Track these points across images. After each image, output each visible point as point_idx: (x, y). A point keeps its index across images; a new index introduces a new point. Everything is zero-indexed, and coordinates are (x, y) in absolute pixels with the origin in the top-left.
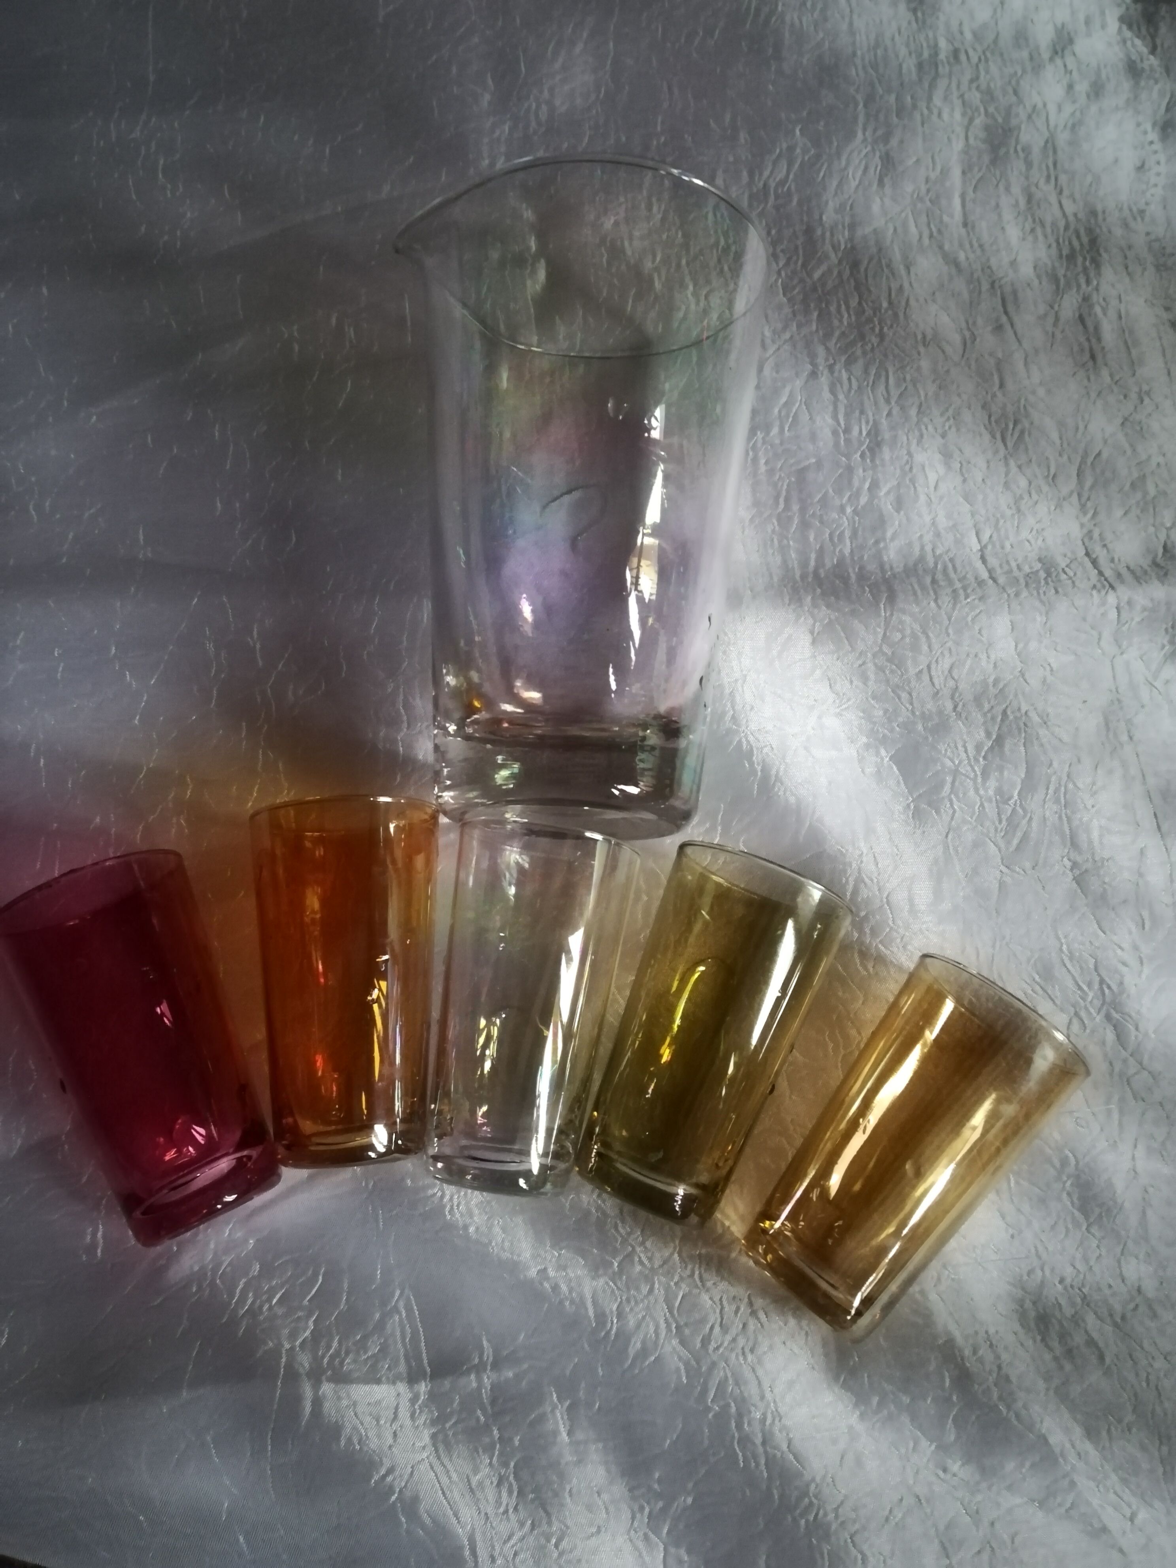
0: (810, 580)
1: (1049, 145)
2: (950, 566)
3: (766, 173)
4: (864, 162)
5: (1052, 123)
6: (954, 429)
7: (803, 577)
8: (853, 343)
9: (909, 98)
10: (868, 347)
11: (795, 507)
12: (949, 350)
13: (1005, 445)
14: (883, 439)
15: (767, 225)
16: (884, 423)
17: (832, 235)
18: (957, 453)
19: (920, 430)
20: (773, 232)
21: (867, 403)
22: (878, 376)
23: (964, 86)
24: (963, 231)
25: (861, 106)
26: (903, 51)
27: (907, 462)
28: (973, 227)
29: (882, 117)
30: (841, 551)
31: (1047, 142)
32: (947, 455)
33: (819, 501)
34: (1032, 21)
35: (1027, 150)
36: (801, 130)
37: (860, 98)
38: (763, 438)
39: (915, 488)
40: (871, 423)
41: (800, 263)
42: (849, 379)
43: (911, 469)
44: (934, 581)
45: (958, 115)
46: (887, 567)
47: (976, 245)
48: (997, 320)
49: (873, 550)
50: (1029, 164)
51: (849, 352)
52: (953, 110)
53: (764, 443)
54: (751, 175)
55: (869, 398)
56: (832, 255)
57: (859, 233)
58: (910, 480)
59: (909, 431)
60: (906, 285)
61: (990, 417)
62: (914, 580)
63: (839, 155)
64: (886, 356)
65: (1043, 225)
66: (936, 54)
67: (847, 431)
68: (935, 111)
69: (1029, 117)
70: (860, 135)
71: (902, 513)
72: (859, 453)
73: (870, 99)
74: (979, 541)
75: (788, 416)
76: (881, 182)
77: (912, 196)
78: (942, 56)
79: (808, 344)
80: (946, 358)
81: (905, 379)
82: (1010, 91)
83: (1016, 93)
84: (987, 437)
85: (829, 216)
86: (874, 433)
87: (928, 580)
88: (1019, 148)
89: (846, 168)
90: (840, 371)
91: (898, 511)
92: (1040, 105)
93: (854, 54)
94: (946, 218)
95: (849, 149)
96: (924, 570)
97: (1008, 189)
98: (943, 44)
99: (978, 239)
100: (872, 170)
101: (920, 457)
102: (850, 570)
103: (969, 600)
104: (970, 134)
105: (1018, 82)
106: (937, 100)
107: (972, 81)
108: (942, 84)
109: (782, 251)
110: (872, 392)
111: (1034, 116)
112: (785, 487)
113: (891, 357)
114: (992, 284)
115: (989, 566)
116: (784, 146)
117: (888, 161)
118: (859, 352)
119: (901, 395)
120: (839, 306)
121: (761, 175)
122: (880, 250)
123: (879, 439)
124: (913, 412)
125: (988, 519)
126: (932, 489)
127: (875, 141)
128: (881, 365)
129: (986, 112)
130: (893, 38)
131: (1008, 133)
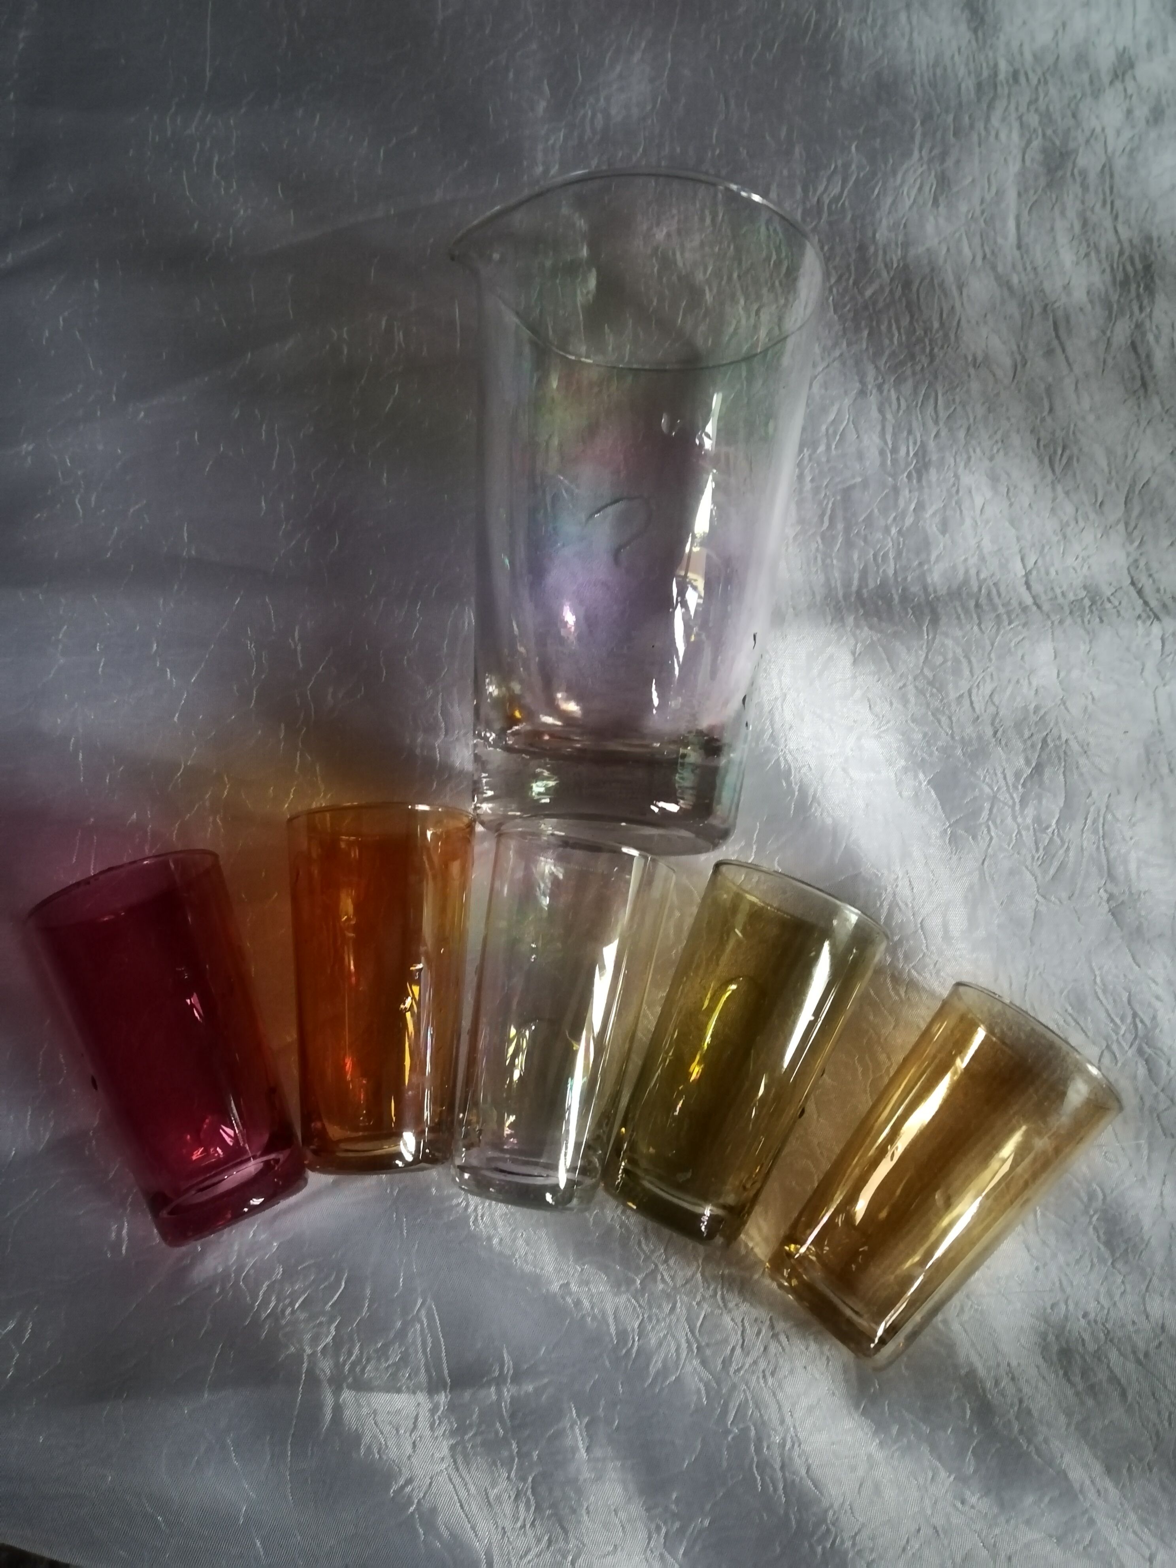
0: (853, 599)
1: (1107, 169)
2: (994, 591)
3: (821, 189)
4: (919, 181)
5: (1110, 148)
6: (1002, 453)
7: (846, 596)
8: (902, 363)
9: (967, 119)
10: (918, 368)
11: (840, 526)
12: (1000, 373)
13: (1053, 471)
14: (930, 460)
15: (819, 241)
16: (932, 445)
17: (885, 253)
18: (1004, 477)
19: (967, 452)
20: (826, 248)
21: (915, 424)
22: (926, 397)
23: (1023, 109)
24: (1017, 254)
25: (918, 124)
26: (962, 71)
27: (954, 485)
28: (1027, 252)
29: (939, 135)
30: (884, 571)
31: (1104, 166)
32: (994, 479)
33: (864, 520)
34: (1093, 43)
35: (1084, 174)
36: (857, 147)
37: (918, 117)
38: (810, 456)
39: (961, 511)
40: (919, 443)
41: (851, 282)
42: (898, 399)
43: (957, 492)
44: (977, 605)
45: (1015, 137)
46: (931, 589)
47: (1029, 268)
48: (1049, 343)
49: (917, 572)
50: (1085, 187)
51: (900, 371)
52: (1010, 131)
53: (811, 460)
54: (805, 190)
55: (917, 417)
56: (884, 274)
57: (912, 252)
58: (956, 503)
59: (956, 453)
60: (958, 305)
61: (1039, 441)
62: (957, 603)
63: (894, 172)
64: (936, 378)
65: (1098, 251)
66: (996, 75)
67: (895, 450)
68: (993, 133)
69: (1087, 142)
70: (916, 155)
71: (947, 535)
72: (906, 474)
73: (928, 118)
74: (1024, 567)
75: (835, 433)
76: (936, 203)
77: (967, 216)
78: (1002, 76)
79: (858, 363)
80: (996, 381)
81: (954, 400)
82: (1069, 113)
83: (1074, 116)
84: (1035, 462)
85: (882, 235)
86: (922, 453)
87: (972, 603)
88: (1076, 171)
89: (901, 185)
90: (889, 391)
91: (943, 532)
92: (1098, 130)
93: (913, 72)
94: (1000, 240)
95: (905, 166)
96: (968, 594)
97: (1063, 213)
98: (1003, 65)
99: (1032, 262)
100: (926, 189)
101: (967, 480)
102: (894, 591)
103: (1012, 626)
104: (1027, 157)
105: (1077, 105)
106: (995, 121)
107: (1030, 103)
108: (1000, 105)
109: (835, 268)
110: (921, 413)
111: (1092, 141)
112: (830, 505)
113: (940, 378)
114: (1045, 308)
115: (1034, 593)
116: (840, 162)
117: (944, 181)
118: (909, 372)
119: (949, 417)
120: (890, 326)
121: (815, 190)
122: (933, 270)
123: (927, 459)
124: (962, 434)
125: (1033, 545)
126: (978, 511)
127: (931, 161)
128: (930, 385)
129: (1044, 135)
130: (953, 57)
131: (1065, 156)
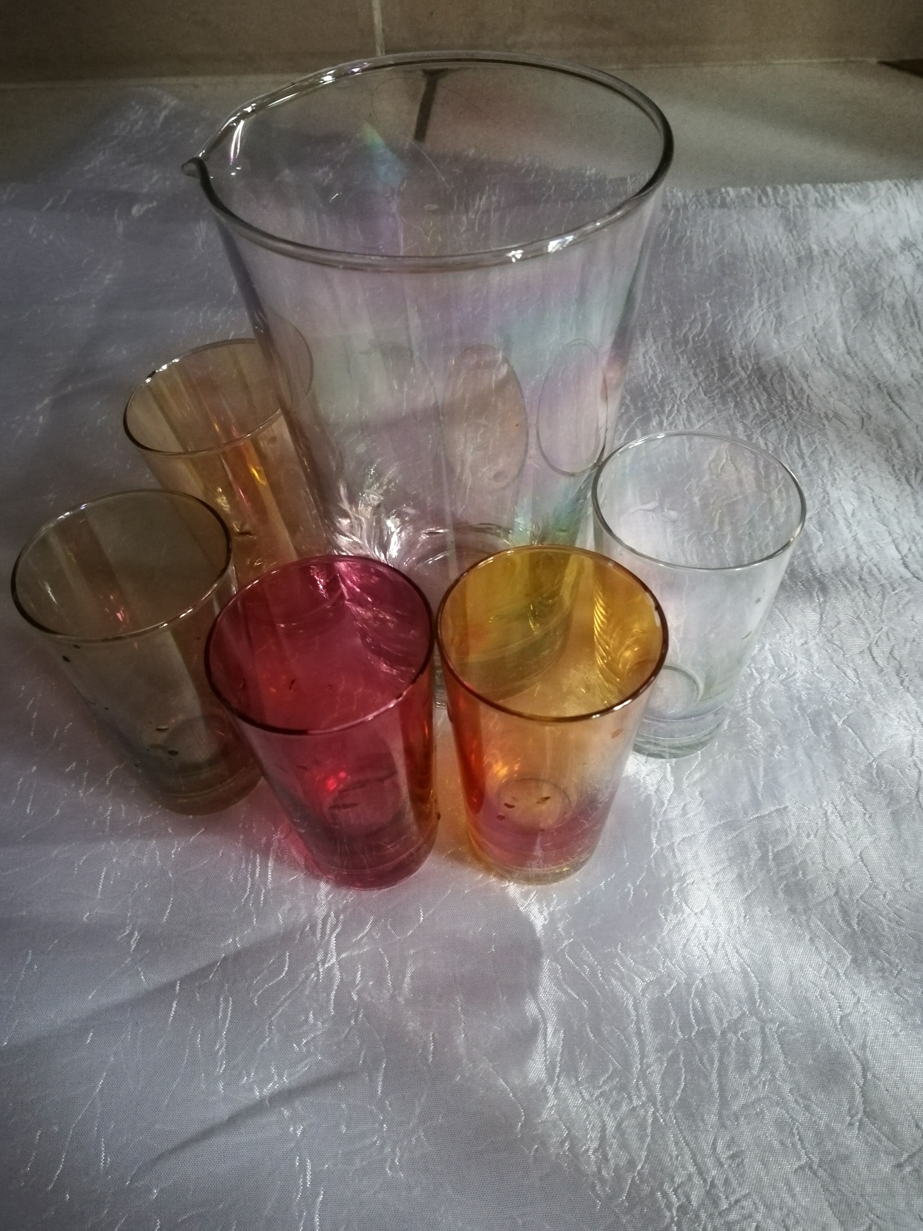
1: (910, 303)
2: (875, 571)
3: (685, 330)
4: (761, 320)
5: (909, 288)
6: (862, 475)
8: (767, 420)
9: (792, 278)
10: (779, 423)
11: (728, 528)
12: (849, 423)
13: (910, 485)
15: (688, 358)
17: (741, 362)
18: (868, 491)
19: (833, 475)
20: (693, 362)
22: (790, 441)
23: (835, 270)
24: (848, 357)
25: (755, 285)
26: (785, 252)
27: (824, 498)
28: (856, 355)
29: (772, 290)
31: (906, 301)
32: (859, 494)
33: (747, 524)
34: (881, 236)
35: (893, 307)
36: (710, 304)
37: (755, 281)
38: (697, 483)
39: (834, 515)
41: (716, 378)
42: (766, 444)
43: (828, 502)
44: (861, 579)
45: (832, 288)
46: (817, 570)
47: (860, 365)
48: (887, 405)
50: (895, 317)
51: (765, 426)
52: (828, 284)
53: (697, 486)
54: (673, 330)
55: (784, 455)
56: (743, 374)
57: (762, 360)
58: (829, 510)
59: (823, 476)
60: (805, 387)
61: (893, 466)
62: (842, 578)
63: (741, 315)
64: (795, 427)
65: (914, 352)
66: (811, 252)
67: (767, 476)
68: (814, 286)
69: (890, 286)
70: (756, 302)
71: (825, 532)
72: (777, 490)
73: (762, 281)
74: (899, 552)
75: (717, 467)
76: (777, 331)
77: (803, 338)
78: (816, 252)
79: (728, 422)
80: (848, 429)
81: (814, 442)
82: (873, 270)
83: (877, 271)
84: (893, 480)
85: (738, 350)
87: (856, 578)
88: (885, 306)
89: (748, 323)
90: (757, 439)
91: (821, 530)
92: (897, 277)
93: (747, 255)
94: (832, 350)
95: (749, 311)
96: (852, 572)
97: (880, 331)
98: (815, 247)
99: (862, 360)
100: (768, 324)
101: (834, 494)
103: (896, 592)
104: (844, 299)
105: (877, 266)
106: (815, 279)
107: (841, 266)
108: (818, 269)
109: (702, 372)
110: (787, 452)
111: (894, 285)
112: (718, 515)
113: (800, 428)
114: (879, 385)
115: (912, 571)
116: (698, 314)
117: (780, 318)
118: (772, 425)
119: (812, 452)
120: (751, 402)
121: (681, 330)
122: (781, 370)
124: (825, 464)
125: (905, 536)
126: (849, 516)
127: (769, 307)
128: (790, 434)
129: (855, 285)
130: (776, 246)
131: (874, 296)
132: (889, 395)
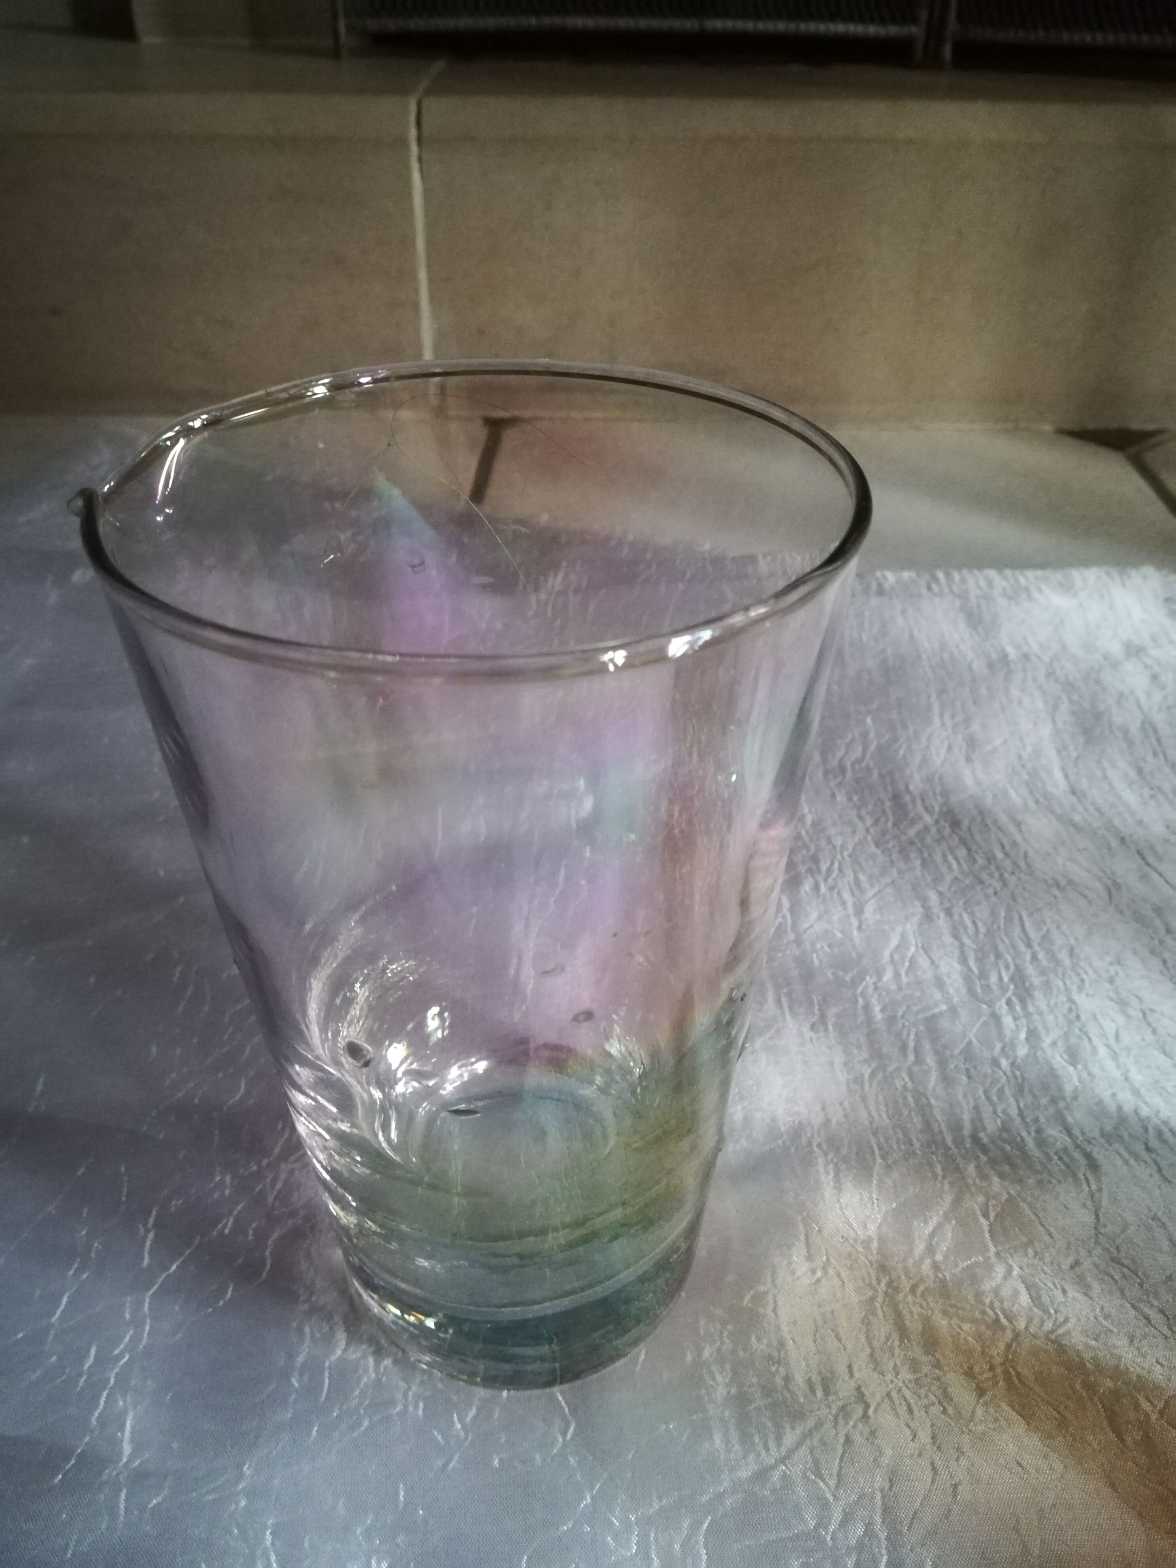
0: (968, 1145)
1: (1147, 725)
2: (1166, 1131)
3: (840, 754)
4: (946, 744)
5: (1145, 707)
6: (1121, 974)
7: (959, 1142)
8: (972, 887)
9: (984, 689)
10: (990, 891)
11: (930, 1060)
12: (1091, 895)
14: (1031, 985)
15: (847, 793)
16: (1030, 970)
17: (923, 800)
18: (1135, 1002)
19: (1078, 975)
20: (855, 798)
21: (1001, 947)
22: (1009, 919)
23: (1041, 680)
24: (1073, 799)
25: (934, 696)
26: (970, 655)
27: (1070, 1010)
28: (1084, 795)
29: (958, 704)
30: (1004, 1111)
31: (1143, 723)
32: (1122, 1005)
34: (1097, 637)
35: (1125, 731)
36: (872, 720)
37: (933, 691)
38: (874, 984)
39: (1090, 1039)
40: (1012, 968)
41: (890, 824)
42: (974, 923)
43: (1078, 1017)
44: (1148, 1149)
45: (1040, 704)
46: (1076, 1131)
47: (1091, 809)
48: (1139, 869)
49: (1051, 1110)
50: (1130, 743)
51: (969, 895)
52: (1033, 699)
53: (876, 988)
54: (824, 754)
55: (1003, 941)
56: (928, 819)
57: (953, 799)
58: (1081, 1030)
59: (1063, 976)
60: (1020, 840)
61: (1165, 962)
63: (917, 735)
64: (1014, 899)
65: (1163, 793)
66: (1006, 656)
67: (982, 976)
68: (1015, 700)
69: (1119, 703)
70: (937, 722)
71: (1080, 1067)
72: (1004, 1001)
73: (942, 691)
75: (903, 958)
76: (969, 759)
77: (1006, 770)
78: (1012, 656)
79: (915, 889)
80: (1090, 903)
81: (1044, 922)
82: (1092, 682)
83: (1097, 682)
85: (916, 783)
86: (1019, 978)
87: (1139, 1148)
88: (1114, 729)
89: (927, 747)
90: (960, 914)
91: (1073, 1063)
92: (1127, 692)
93: (919, 657)
94: (1050, 788)
95: (928, 731)
96: (1130, 1135)
97: (1112, 763)
98: (1010, 650)
99: (1093, 803)
100: (956, 750)
101: (1085, 1003)
102: (1024, 1134)
104: (1057, 719)
105: (1098, 676)
106: (1015, 693)
107: (1048, 675)
108: (1017, 678)
109: (869, 813)
110: (1006, 936)
111: (1123, 702)
112: (912, 1036)
113: (1020, 900)
114: (1123, 840)
116: (856, 734)
117: (971, 743)
118: (980, 895)
119: (1044, 937)
120: (945, 859)
122: (981, 812)
123: (1027, 984)
124: (1064, 956)
126: (1112, 1040)
127: (955, 726)
128: (1009, 910)
129: (1070, 700)
130: (957, 646)
131: (1098, 716)
132: (1139, 853)
